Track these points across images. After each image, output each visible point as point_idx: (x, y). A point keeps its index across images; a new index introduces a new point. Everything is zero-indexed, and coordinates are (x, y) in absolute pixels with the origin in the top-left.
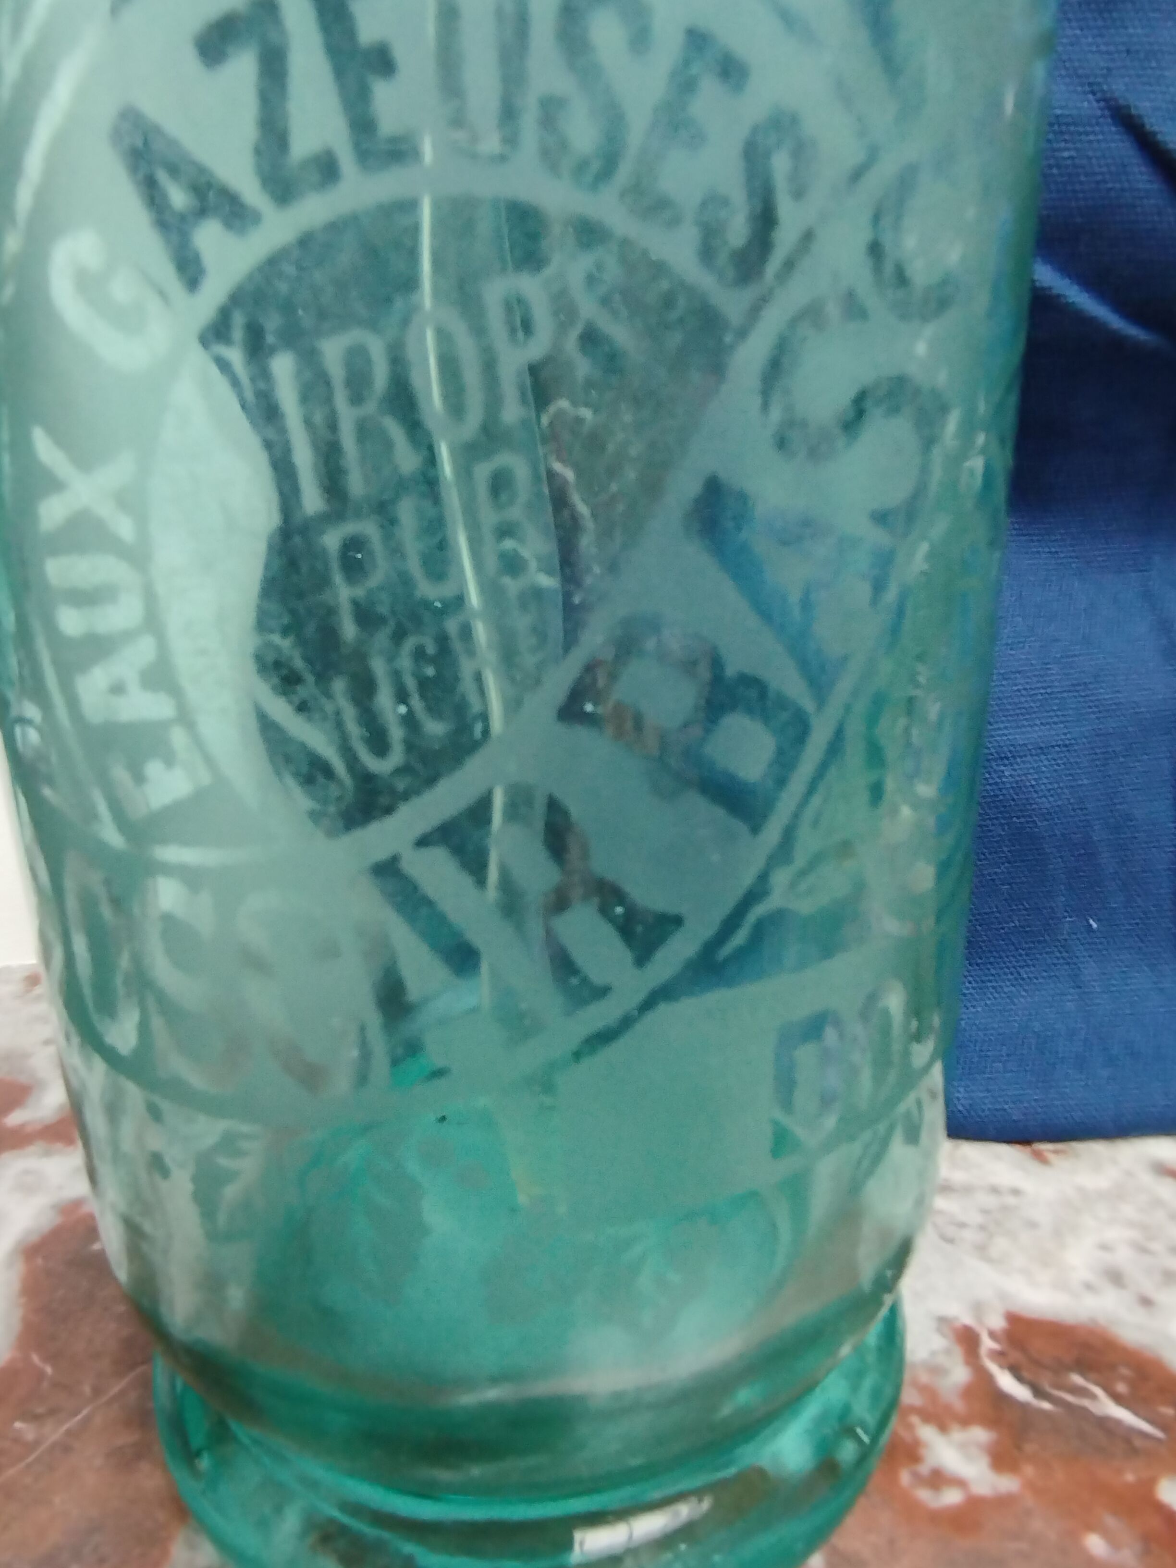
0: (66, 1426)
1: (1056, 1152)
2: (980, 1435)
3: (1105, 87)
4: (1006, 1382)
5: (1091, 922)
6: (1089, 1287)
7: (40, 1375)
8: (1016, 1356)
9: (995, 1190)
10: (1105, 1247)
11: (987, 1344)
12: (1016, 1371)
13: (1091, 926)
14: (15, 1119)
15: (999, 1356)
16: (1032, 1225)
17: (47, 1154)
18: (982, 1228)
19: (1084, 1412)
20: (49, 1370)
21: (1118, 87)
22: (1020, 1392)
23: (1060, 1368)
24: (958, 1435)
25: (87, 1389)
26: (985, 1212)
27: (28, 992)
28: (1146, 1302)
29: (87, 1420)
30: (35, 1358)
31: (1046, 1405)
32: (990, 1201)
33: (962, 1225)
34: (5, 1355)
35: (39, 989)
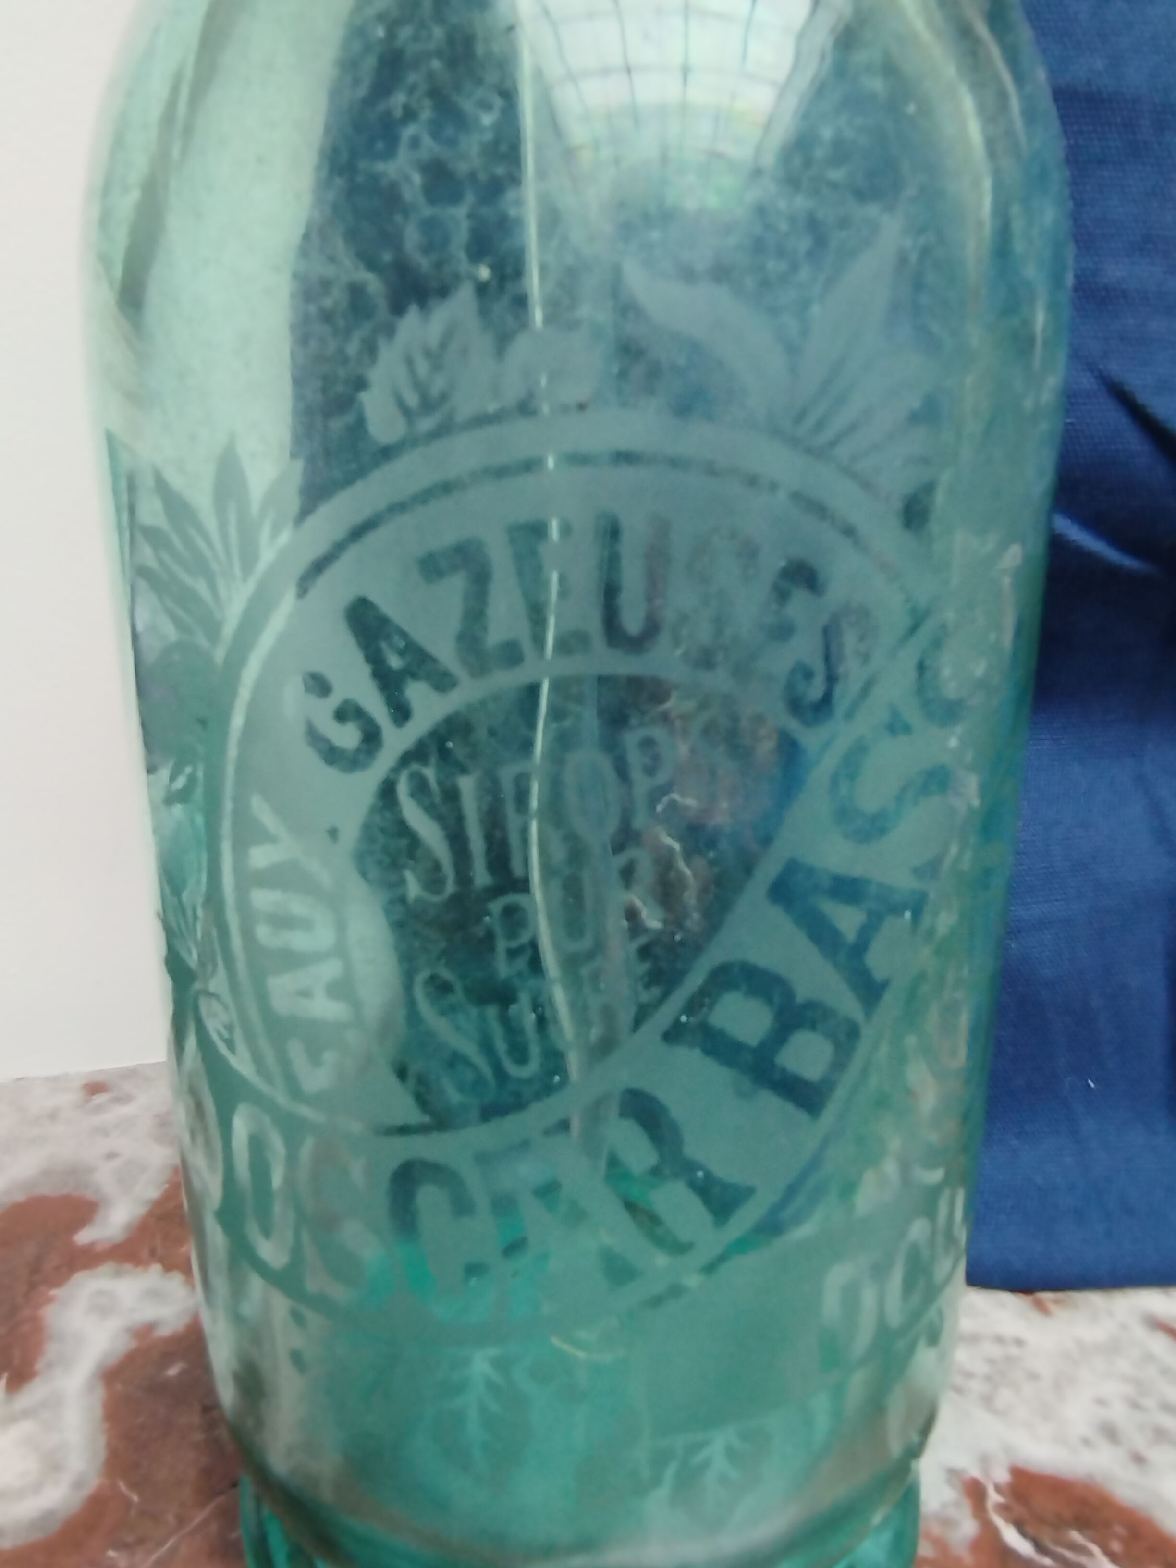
0: (154, 1557)
1: (1056, 1302)
3: (1101, 367)
4: (1012, 1537)
5: (1090, 1082)
6: (1086, 1442)
7: (128, 1504)
8: (1019, 1510)
9: (999, 1340)
10: (1101, 1402)
11: (994, 1498)
12: (1020, 1526)
13: (1089, 1085)
14: (84, 1237)
15: (1003, 1510)
16: (1033, 1377)
17: (118, 1274)
18: (988, 1378)
20: (135, 1498)
21: (1115, 368)
22: (1023, 1546)
23: (1060, 1524)
25: (171, 1519)
26: (991, 1361)
27: (87, 1101)
28: (1139, 1459)
29: (174, 1550)
30: (122, 1486)
31: (1047, 1561)
32: (994, 1351)
33: (969, 1375)
34: (94, 1482)
35: (99, 1099)
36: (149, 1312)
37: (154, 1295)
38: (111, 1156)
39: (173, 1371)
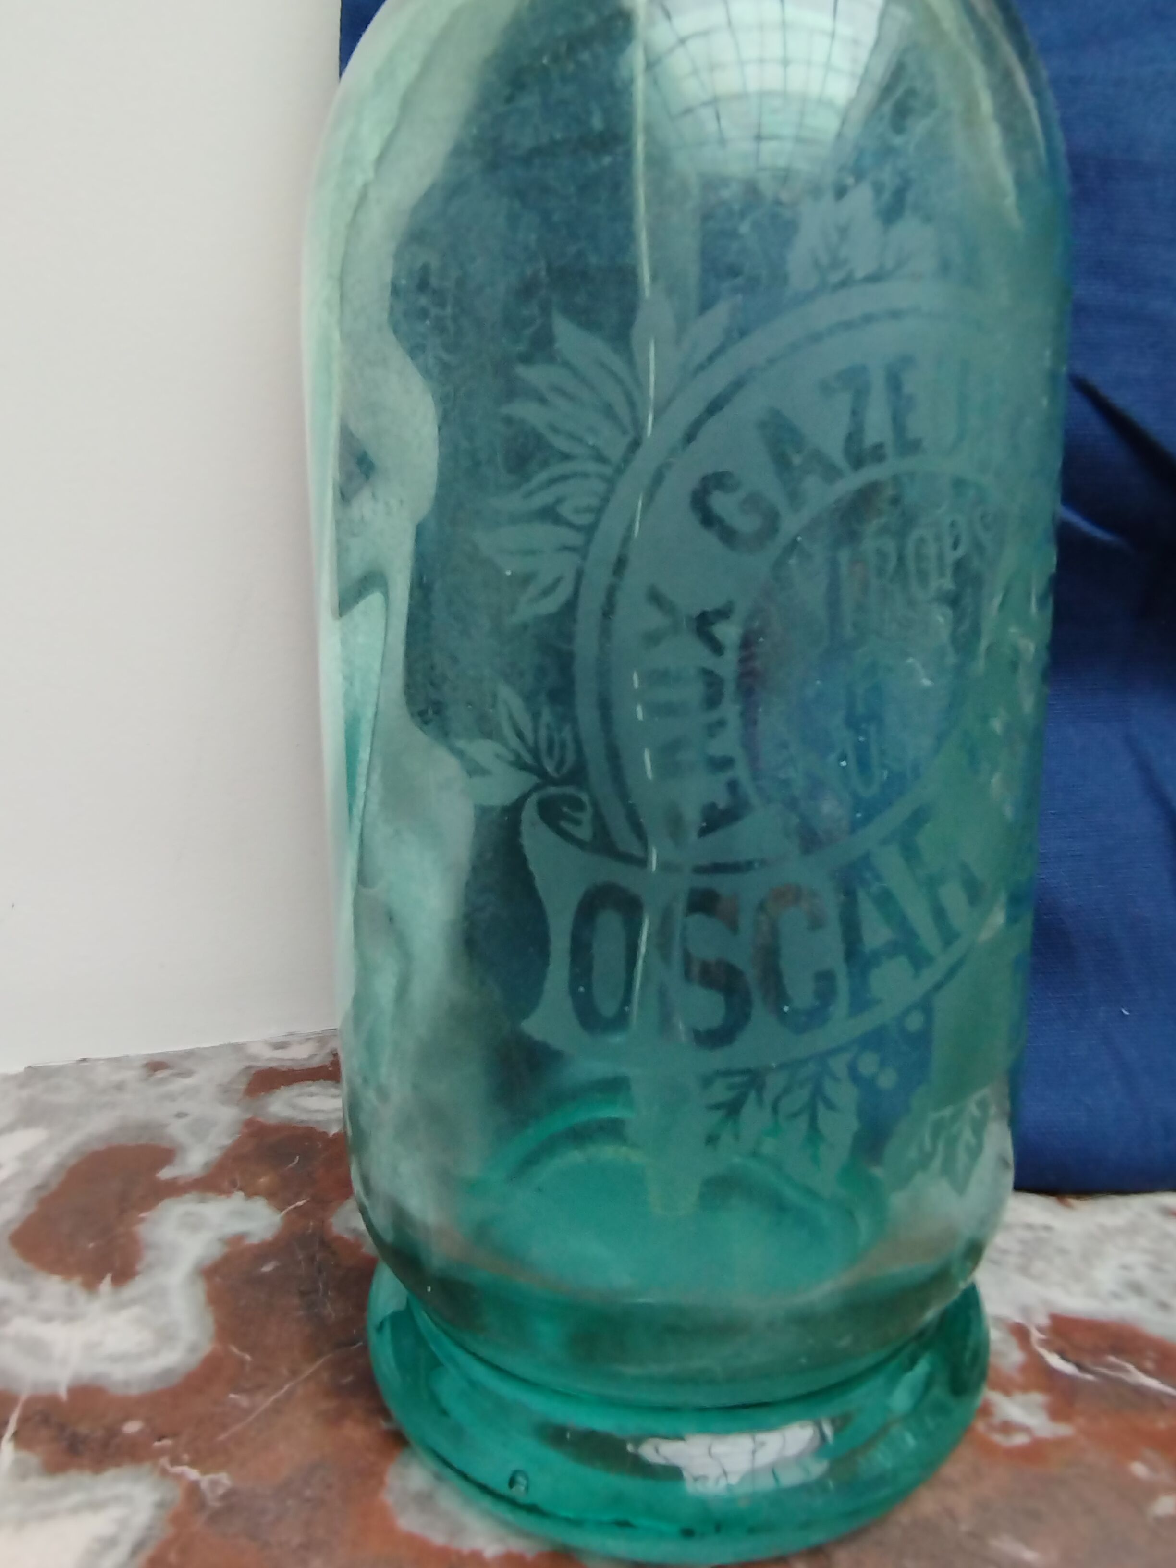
0: (274, 1397)
2: (1038, 1398)
4: (1055, 1361)
6: (1116, 1296)
7: (242, 1362)
8: (1061, 1343)
9: (1029, 1227)
10: (1125, 1267)
11: (1036, 1336)
12: (1061, 1353)
14: (166, 1174)
15: (1047, 1344)
16: (1063, 1251)
17: (203, 1201)
18: (1022, 1254)
19: (1121, 1383)
22: (1068, 1368)
23: (1097, 1352)
24: (1020, 1397)
25: (285, 1371)
26: (1023, 1242)
27: (150, 1075)
28: (1164, 1306)
29: (290, 1394)
30: (235, 1350)
31: (1089, 1377)
32: (1028, 1235)
33: (1005, 1252)
34: (207, 1347)
35: (160, 1074)
36: (236, 1227)
37: (241, 1214)
38: (180, 1115)
39: (267, 1268)
